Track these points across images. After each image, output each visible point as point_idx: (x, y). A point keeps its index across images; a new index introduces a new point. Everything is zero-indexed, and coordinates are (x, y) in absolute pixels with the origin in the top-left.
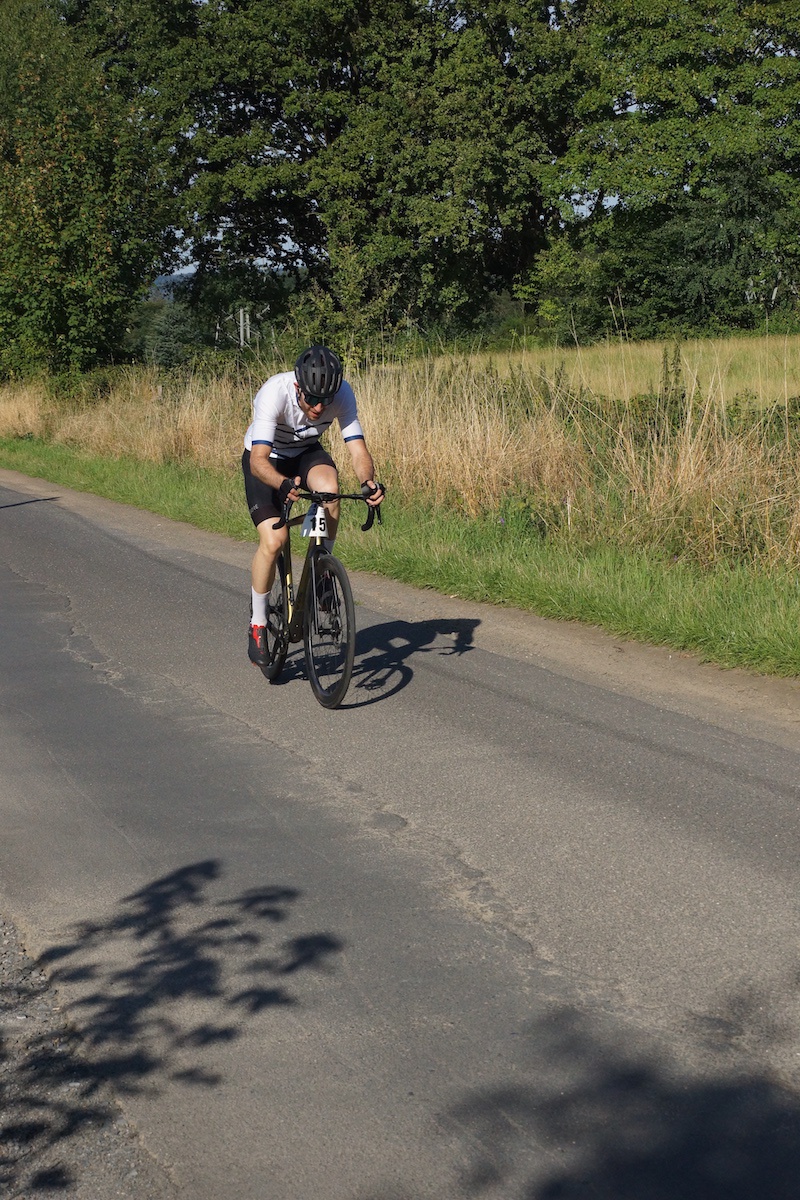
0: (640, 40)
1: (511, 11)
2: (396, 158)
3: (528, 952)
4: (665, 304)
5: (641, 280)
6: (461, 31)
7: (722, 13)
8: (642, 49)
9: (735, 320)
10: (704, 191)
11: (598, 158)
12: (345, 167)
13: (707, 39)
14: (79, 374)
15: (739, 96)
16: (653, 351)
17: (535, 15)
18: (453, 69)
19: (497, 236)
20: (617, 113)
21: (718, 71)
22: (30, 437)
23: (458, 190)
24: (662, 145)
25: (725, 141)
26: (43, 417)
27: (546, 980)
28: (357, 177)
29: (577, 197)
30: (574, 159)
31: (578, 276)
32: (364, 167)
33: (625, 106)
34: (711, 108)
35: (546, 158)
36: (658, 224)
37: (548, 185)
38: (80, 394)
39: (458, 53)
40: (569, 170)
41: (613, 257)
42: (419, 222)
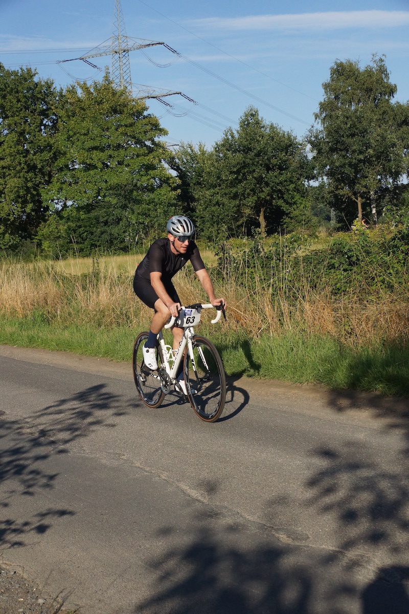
0: (78, 140)
1: (27, 128)
4: (93, 243)
5: (83, 233)
6: (6, 135)
7: (110, 130)
8: (79, 143)
9: (121, 249)
10: (107, 199)
11: (64, 186)
13: (105, 140)
15: (118, 162)
16: (89, 261)
17: (37, 130)
18: (4, 151)
19: (24, 217)
20: (71, 168)
21: (110, 152)
23: (7, 198)
24: (89, 181)
25: (114, 180)
29: (56, 201)
30: (55, 186)
31: (58, 232)
33: (74, 166)
34: (107, 166)
35: (43, 186)
36: (89, 212)
37: (44, 196)
39: (6, 144)
40: (52, 190)
41: (73, 225)
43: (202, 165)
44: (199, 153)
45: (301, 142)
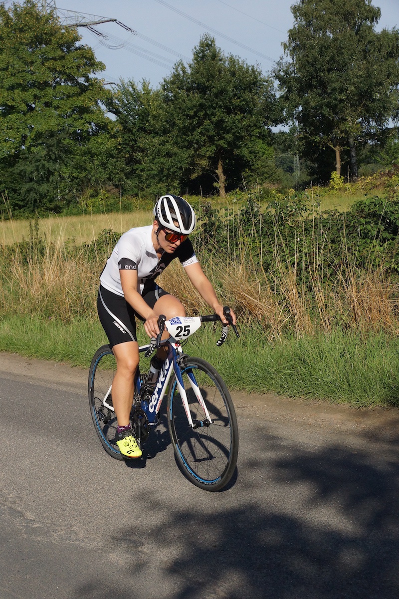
3: (21, 516)
7: (35, 64)
9: (51, 209)
10: (33, 149)
13: (29, 77)
15: (45, 103)
21: (36, 91)
24: (10, 127)
25: (41, 126)
27: (34, 529)
34: (31, 109)
36: (12, 165)
43: (147, 107)
44: (143, 92)
45: (267, 78)
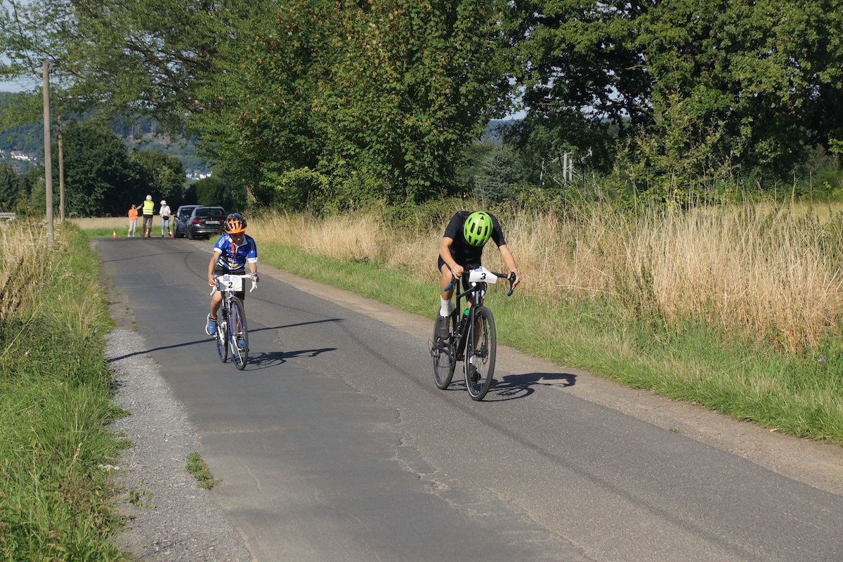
2: (722, 17)
12: (673, 24)
14: (413, 204)
22: (366, 260)
26: (378, 243)
28: (683, 32)
32: (691, 25)
38: (414, 223)
42: (742, 77)
